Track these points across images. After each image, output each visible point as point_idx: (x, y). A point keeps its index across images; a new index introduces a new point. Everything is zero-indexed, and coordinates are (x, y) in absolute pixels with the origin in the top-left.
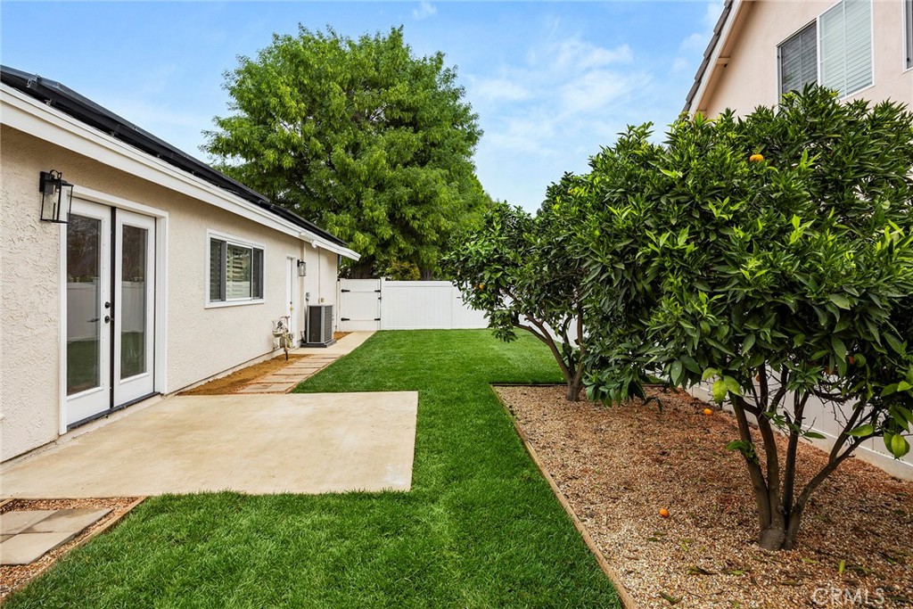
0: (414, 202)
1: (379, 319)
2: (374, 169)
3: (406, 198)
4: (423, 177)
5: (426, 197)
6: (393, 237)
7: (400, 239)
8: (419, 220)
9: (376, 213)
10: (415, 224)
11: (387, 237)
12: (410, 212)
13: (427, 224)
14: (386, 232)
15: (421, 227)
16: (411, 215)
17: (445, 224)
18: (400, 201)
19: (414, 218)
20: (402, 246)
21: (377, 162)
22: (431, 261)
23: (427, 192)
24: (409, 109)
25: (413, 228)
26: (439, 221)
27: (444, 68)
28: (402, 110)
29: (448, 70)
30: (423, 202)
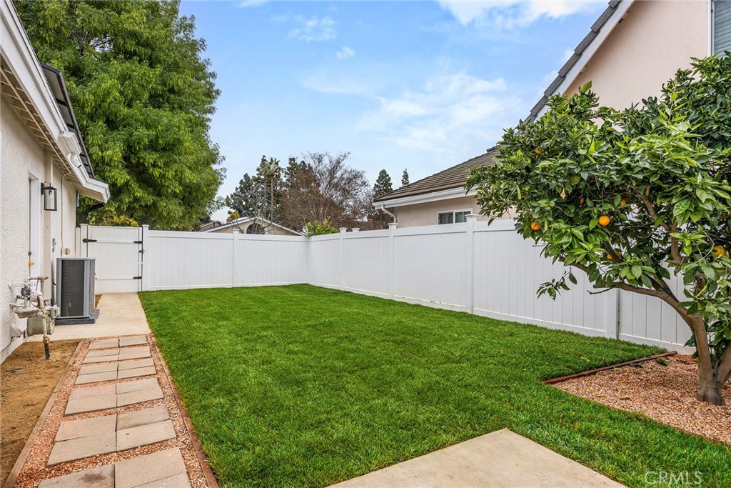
0: (153, 146)
1: (141, 278)
2: (103, 101)
3: (146, 140)
4: (165, 120)
5: (167, 144)
6: (127, 184)
7: (135, 186)
8: (160, 168)
9: (109, 152)
10: (156, 172)
11: (120, 182)
12: (150, 157)
13: (170, 174)
14: (122, 177)
15: (163, 176)
16: (151, 161)
17: (189, 176)
18: (139, 143)
19: (154, 165)
20: (138, 194)
21: (108, 93)
22: (172, 214)
23: (170, 137)
24: (146, 44)
25: (152, 176)
26: (182, 173)
27: (180, 15)
28: (138, 44)
29: (185, 18)
30: (164, 149)
